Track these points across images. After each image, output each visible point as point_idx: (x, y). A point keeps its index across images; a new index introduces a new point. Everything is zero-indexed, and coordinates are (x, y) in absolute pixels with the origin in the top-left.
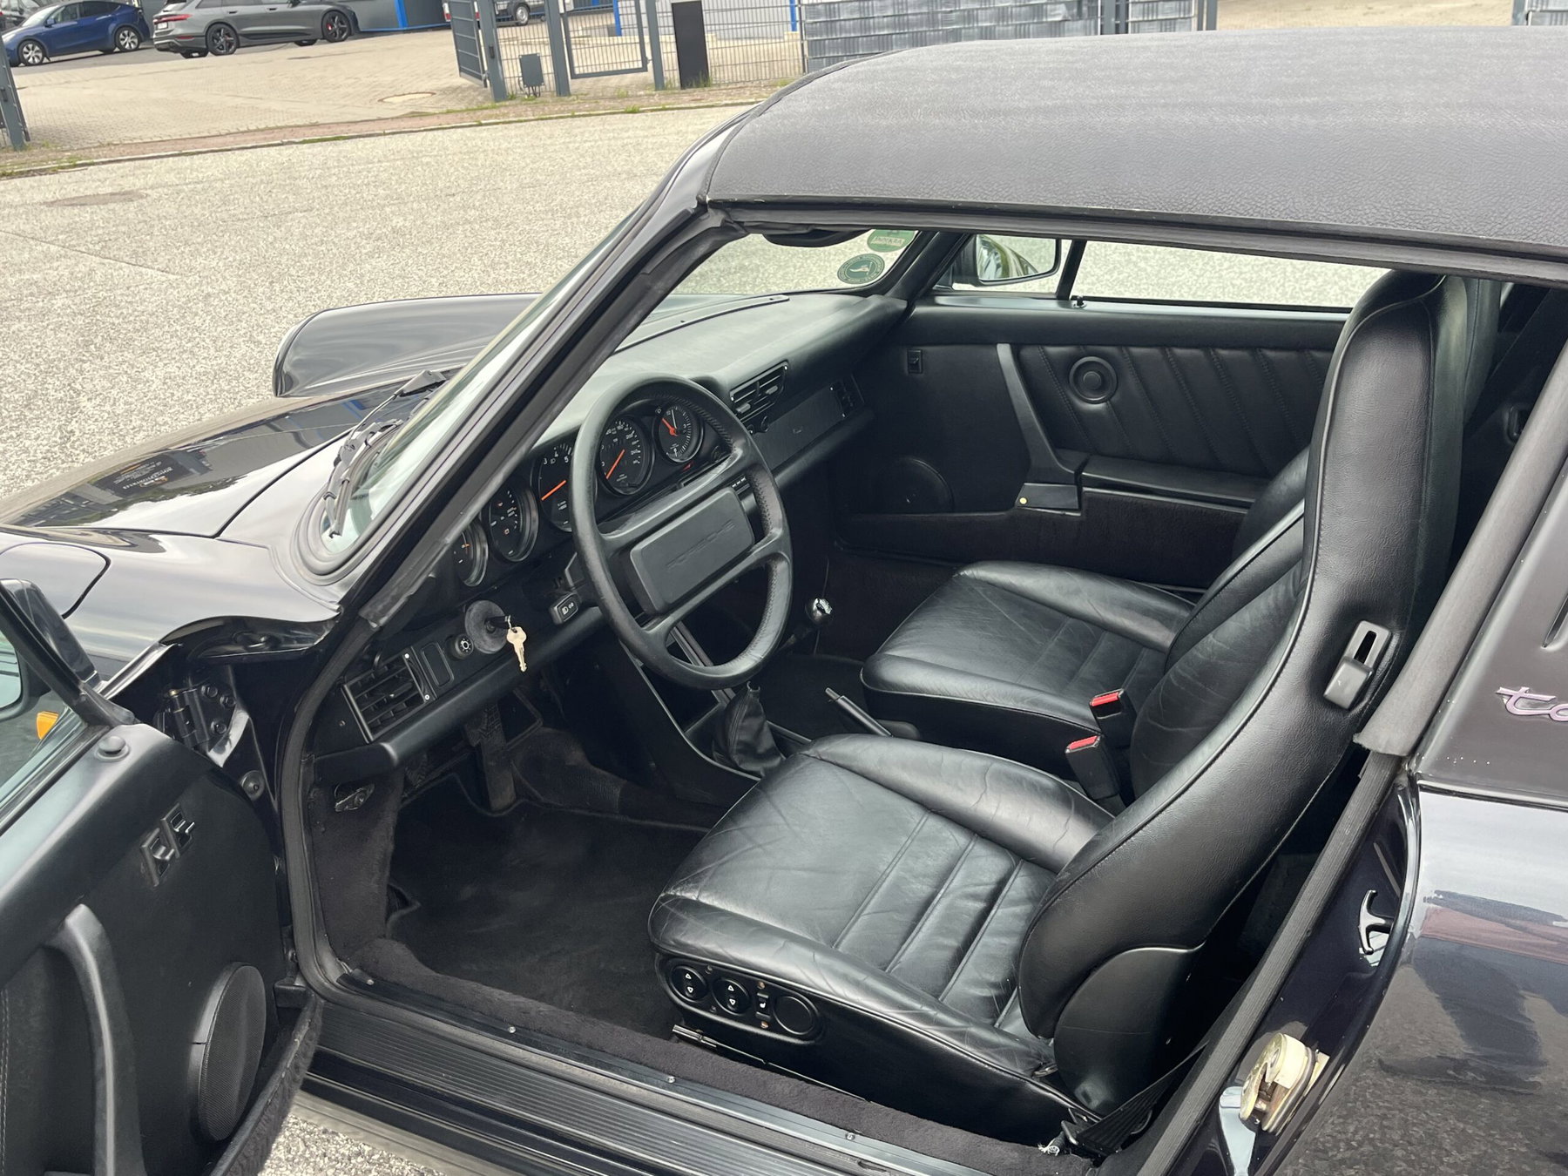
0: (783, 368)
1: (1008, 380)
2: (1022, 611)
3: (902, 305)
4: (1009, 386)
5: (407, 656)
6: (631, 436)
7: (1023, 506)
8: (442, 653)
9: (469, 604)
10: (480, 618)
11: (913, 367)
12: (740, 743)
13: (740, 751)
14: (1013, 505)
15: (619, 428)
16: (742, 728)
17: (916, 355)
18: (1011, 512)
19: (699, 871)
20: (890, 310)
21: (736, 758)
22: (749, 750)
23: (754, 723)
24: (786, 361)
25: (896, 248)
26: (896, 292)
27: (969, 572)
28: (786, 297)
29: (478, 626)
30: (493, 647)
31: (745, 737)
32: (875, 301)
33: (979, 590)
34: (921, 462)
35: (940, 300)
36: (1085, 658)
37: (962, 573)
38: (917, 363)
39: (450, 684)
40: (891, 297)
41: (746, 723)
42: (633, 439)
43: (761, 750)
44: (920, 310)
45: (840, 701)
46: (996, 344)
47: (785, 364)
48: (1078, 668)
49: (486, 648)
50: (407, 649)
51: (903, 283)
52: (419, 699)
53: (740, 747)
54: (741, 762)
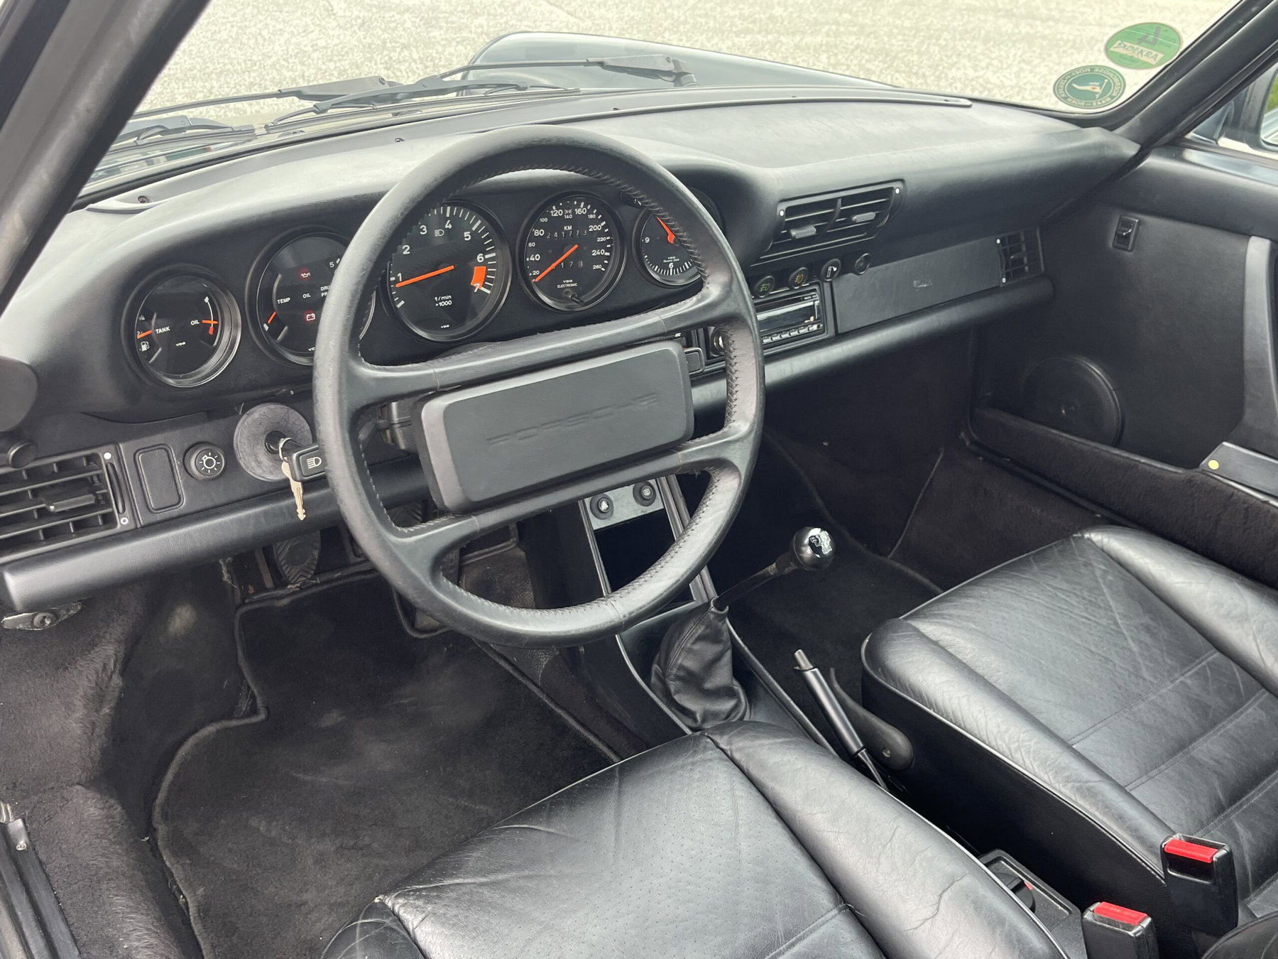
0: (892, 189)
1: (1248, 291)
2: (1146, 620)
3: (1131, 149)
4: (1247, 299)
5: (108, 456)
6: (598, 228)
7: (1213, 472)
8: (177, 464)
9: (250, 404)
10: (262, 429)
11: (1123, 240)
12: (681, 667)
13: (678, 678)
14: (1197, 466)
15: (578, 211)
16: (690, 651)
17: (1128, 224)
18: (1191, 473)
19: (447, 882)
20: (1110, 153)
21: (673, 686)
22: (693, 681)
23: (710, 650)
24: (902, 180)
25: (1146, 66)
26: (1130, 129)
27: (1098, 537)
28: (969, 103)
29: (254, 438)
30: (271, 473)
31: (691, 663)
32: (1096, 135)
33: (1099, 567)
34: (1096, 370)
35: (1191, 155)
36: (1213, 724)
37: (1087, 535)
38: (1128, 236)
39: (175, 512)
40: (1121, 135)
41: (696, 647)
42: (601, 234)
43: (709, 685)
44: (1154, 162)
45: (809, 675)
46: (1250, 236)
47: (899, 185)
48: (1192, 739)
49: (259, 471)
50: (112, 447)
51: (1142, 120)
52: (109, 520)
53: (682, 674)
54: (677, 692)
